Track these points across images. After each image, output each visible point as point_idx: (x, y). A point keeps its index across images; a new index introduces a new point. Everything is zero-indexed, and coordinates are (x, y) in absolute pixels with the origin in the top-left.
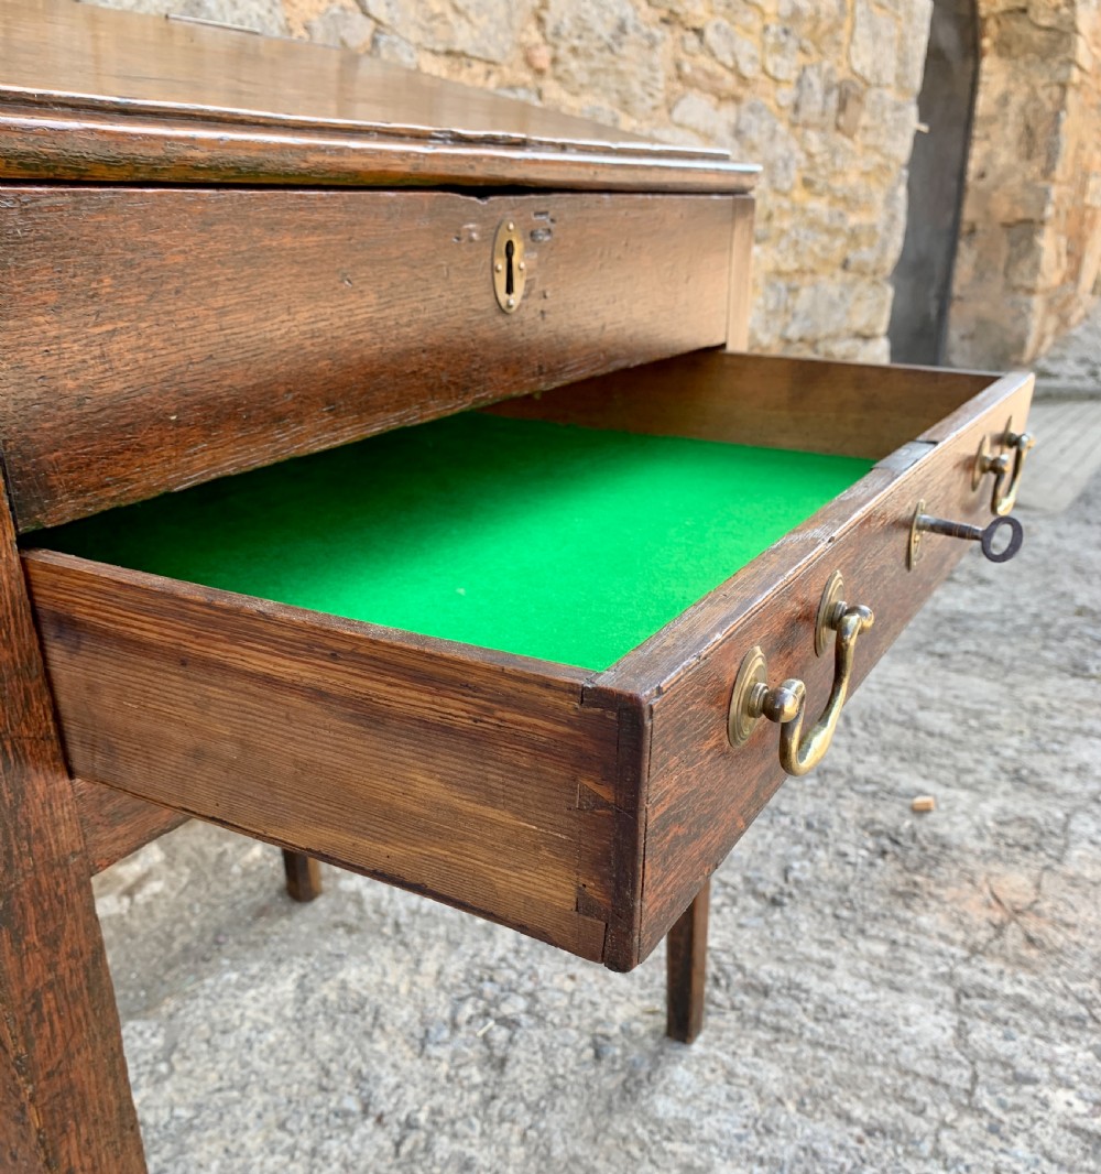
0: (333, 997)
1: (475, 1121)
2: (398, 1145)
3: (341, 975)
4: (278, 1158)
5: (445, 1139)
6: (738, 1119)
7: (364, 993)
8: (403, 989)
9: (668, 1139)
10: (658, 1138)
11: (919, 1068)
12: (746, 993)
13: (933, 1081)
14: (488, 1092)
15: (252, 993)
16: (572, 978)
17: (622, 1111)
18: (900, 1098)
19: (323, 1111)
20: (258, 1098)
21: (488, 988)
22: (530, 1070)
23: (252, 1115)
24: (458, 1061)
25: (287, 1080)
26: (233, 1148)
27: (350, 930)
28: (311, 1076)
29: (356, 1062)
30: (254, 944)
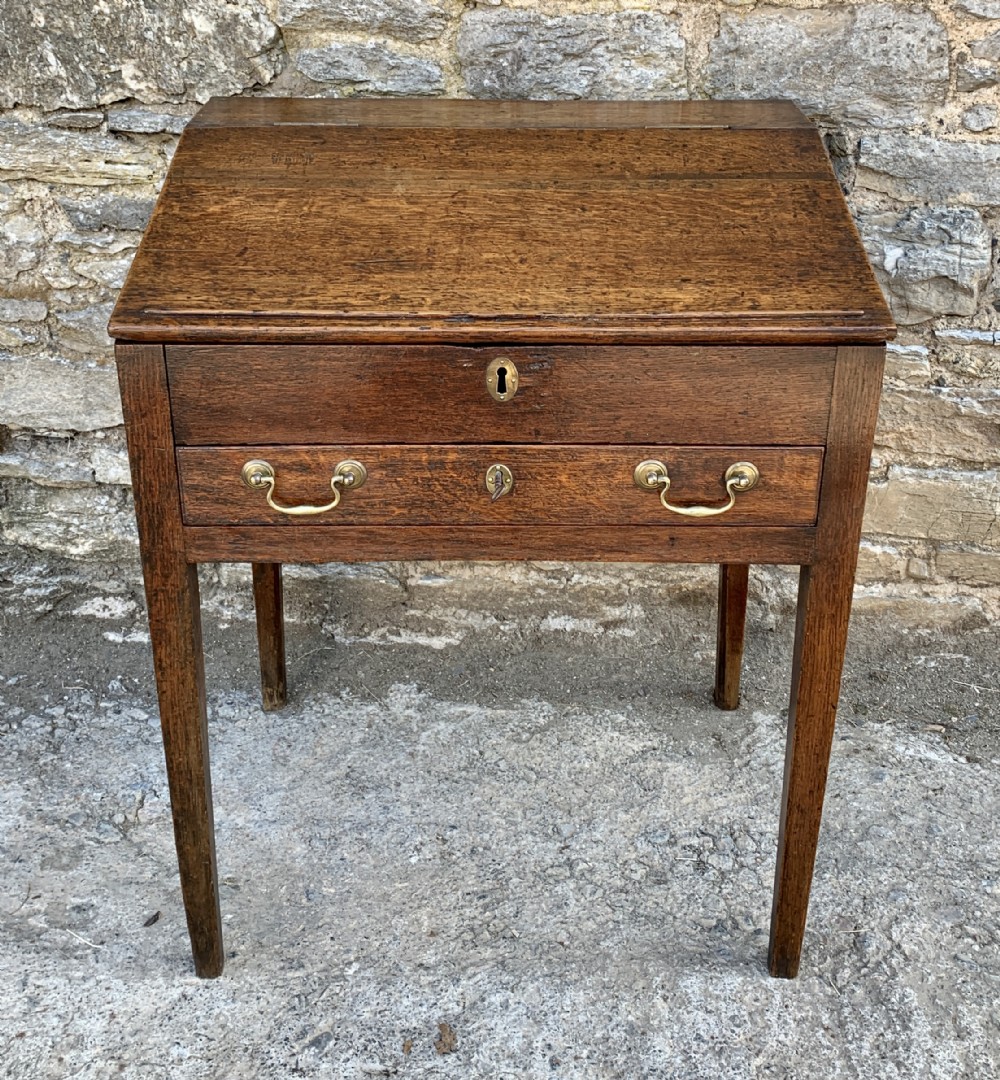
0: (649, 772)
1: (600, 892)
2: (552, 867)
3: (671, 765)
4: (503, 821)
5: (572, 886)
6: (717, 1031)
7: (665, 784)
9: (665, 999)
10: (661, 992)
12: (867, 991)
14: (629, 887)
15: (616, 734)
17: (670, 964)
19: (551, 821)
20: (539, 788)
21: (727, 841)
22: (666, 899)
23: (524, 792)
24: (645, 860)
25: (562, 793)
26: (494, 800)
27: (719, 745)
28: (574, 800)
29: (601, 812)
30: (657, 709)
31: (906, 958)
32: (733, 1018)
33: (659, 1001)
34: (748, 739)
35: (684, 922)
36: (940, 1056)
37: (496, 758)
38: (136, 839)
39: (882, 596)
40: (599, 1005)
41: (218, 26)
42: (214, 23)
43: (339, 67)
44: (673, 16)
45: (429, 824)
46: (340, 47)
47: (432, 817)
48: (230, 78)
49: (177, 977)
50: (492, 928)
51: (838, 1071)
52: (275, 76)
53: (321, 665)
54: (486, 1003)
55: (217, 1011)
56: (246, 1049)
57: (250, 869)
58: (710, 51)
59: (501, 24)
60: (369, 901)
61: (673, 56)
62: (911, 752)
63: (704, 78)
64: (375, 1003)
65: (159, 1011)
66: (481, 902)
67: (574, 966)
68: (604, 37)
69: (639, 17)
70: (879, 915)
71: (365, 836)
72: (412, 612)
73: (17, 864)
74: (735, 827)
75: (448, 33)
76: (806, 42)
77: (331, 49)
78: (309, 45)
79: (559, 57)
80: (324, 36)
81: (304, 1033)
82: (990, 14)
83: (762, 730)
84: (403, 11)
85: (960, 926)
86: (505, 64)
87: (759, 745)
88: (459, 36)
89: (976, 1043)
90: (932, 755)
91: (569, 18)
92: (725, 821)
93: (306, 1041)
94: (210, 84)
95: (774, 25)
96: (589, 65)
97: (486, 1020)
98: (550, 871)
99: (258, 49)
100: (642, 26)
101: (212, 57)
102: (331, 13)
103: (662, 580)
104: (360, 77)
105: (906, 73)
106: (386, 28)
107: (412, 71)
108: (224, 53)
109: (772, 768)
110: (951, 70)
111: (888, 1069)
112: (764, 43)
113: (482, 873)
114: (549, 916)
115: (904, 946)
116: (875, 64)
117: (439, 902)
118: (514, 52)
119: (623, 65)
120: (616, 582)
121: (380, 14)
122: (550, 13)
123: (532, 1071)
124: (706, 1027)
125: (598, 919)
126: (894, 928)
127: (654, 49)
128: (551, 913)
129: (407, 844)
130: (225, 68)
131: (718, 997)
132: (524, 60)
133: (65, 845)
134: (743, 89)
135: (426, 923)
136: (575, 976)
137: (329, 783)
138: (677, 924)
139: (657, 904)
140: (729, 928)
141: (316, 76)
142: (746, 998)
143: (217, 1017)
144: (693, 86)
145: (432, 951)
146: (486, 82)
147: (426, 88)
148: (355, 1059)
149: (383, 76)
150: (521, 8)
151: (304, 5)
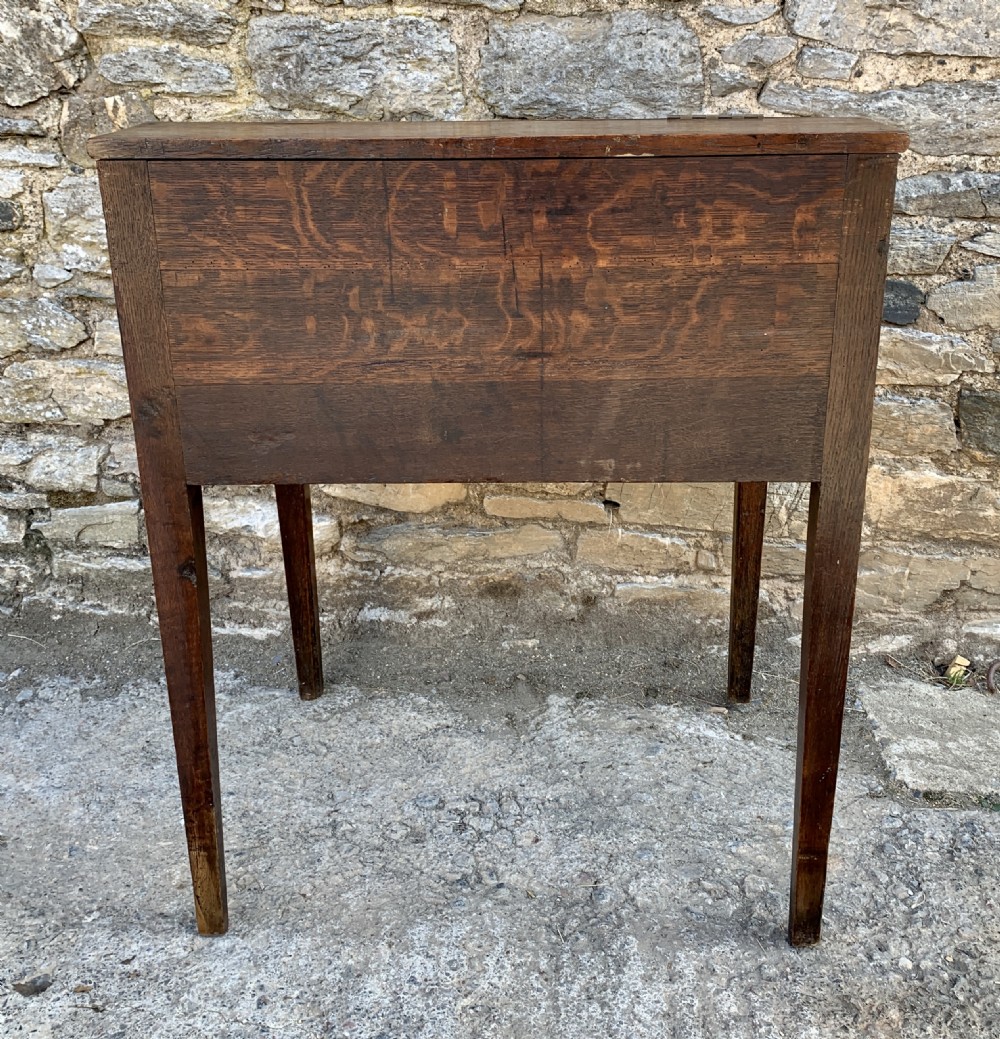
31: (637, 910)
32: (450, 963)
33: (383, 948)
34: (539, 718)
35: (430, 877)
36: (645, 997)
37: (292, 734)
39: (675, 586)
40: (323, 951)
41: (23, 31)
42: (19, 28)
43: (136, 70)
44: (445, 23)
46: (136, 51)
48: (36, 81)
50: (240, 882)
51: (543, 1011)
52: (79, 80)
54: (213, 948)
57: (22, 829)
58: (480, 56)
59: (284, 28)
60: (129, 858)
61: (445, 60)
62: (691, 730)
63: (477, 83)
64: (104, 947)
66: (238, 858)
67: (309, 915)
68: (379, 40)
69: (411, 22)
70: (621, 870)
71: (143, 800)
72: (236, 604)
74: (504, 794)
75: (236, 39)
76: (568, 48)
77: (128, 54)
78: (109, 49)
79: (340, 60)
80: (122, 41)
81: (21, 975)
82: (735, 20)
83: (554, 710)
84: (193, 16)
85: (699, 882)
86: (290, 67)
87: (547, 723)
88: (247, 41)
89: (686, 986)
91: (347, 23)
92: (496, 788)
94: (19, 88)
95: (538, 32)
96: (368, 67)
97: (207, 963)
98: (313, 832)
99: (61, 53)
100: (415, 31)
101: (19, 62)
102: (125, 18)
103: (469, 572)
104: (157, 80)
105: (661, 76)
106: (177, 33)
107: (204, 73)
108: (30, 58)
109: (555, 743)
110: (705, 76)
111: (591, 1009)
112: (530, 49)
114: (300, 871)
115: (638, 899)
116: (631, 68)
118: (298, 55)
119: (399, 68)
120: (426, 573)
121: (170, 19)
122: (330, 18)
123: (237, 1009)
125: (347, 874)
126: (633, 883)
127: (427, 53)
128: (303, 868)
130: (31, 72)
131: (442, 943)
132: (307, 63)
134: (512, 92)
135: (177, 877)
136: (307, 924)
137: (123, 755)
139: (408, 860)
140: (472, 882)
141: (115, 78)
142: (470, 945)
144: (467, 91)
145: (175, 902)
146: (274, 84)
147: (217, 89)
148: (65, 998)
149: (178, 78)
150: (302, 14)
151: (100, 11)
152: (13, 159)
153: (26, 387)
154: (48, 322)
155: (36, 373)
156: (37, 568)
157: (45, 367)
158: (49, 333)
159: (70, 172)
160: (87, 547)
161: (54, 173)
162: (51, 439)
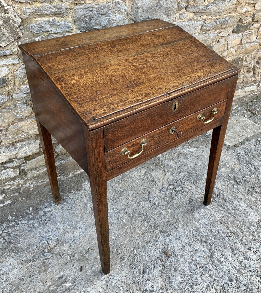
0: (149, 177)
1: (165, 207)
2: (151, 206)
3: (152, 173)
4: (133, 202)
5: (159, 208)
6: (208, 222)
7: (155, 178)
8: (161, 179)
9: (195, 221)
10: (193, 220)
11: (247, 225)
12: (222, 200)
13: (248, 228)
14: (169, 202)
15: (137, 172)
16: (191, 187)
17: (189, 214)
18: (240, 228)
19: (142, 197)
20: (133, 191)
21: (175, 184)
22: (177, 201)
23: (131, 194)
24: (166, 195)
25: (138, 190)
26: (127, 198)
27: (156, 165)
28: (142, 190)
29: (149, 190)
31: (222, 191)
32: (209, 218)
34: (160, 161)
35: (184, 204)
36: (242, 205)
37: (119, 189)
38: (56, 253)
40: (186, 229)
41: (3, 21)
42: (2, 20)
43: (43, 28)
44: (123, 1)
45: (119, 211)
46: (42, 22)
47: (119, 209)
48: (10, 37)
49: (101, 278)
51: (231, 217)
52: (23, 34)
53: (62, 187)
54: (167, 242)
55: (117, 280)
56: (132, 283)
57: (91, 243)
58: (132, 8)
59: (85, 8)
60: (124, 235)
61: (125, 11)
62: (187, 151)
63: (131, 16)
64: (147, 256)
65: (105, 288)
66: (146, 222)
67: (175, 224)
68: (110, 8)
69: (117, 2)
73: (32, 278)
74: (174, 180)
75: (71, 13)
76: (151, 3)
77: (39, 23)
78: (32, 23)
79: (101, 15)
80: (36, 19)
81: (140, 272)
83: (161, 158)
84: (59, 9)
85: (223, 180)
86: (87, 19)
87: (163, 161)
88: (74, 13)
90: (191, 150)
91: (101, 4)
92: (172, 180)
93: (142, 273)
94: (4, 40)
96: (107, 16)
97: (171, 245)
99: (17, 26)
100: (118, 4)
101: (3, 31)
102: (39, 12)
104: (50, 30)
105: (171, 8)
106: (55, 14)
107: (64, 25)
108: (7, 30)
109: (169, 165)
110: (177, 6)
112: (143, 5)
113: (140, 216)
114: (161, 217)
115: (220, 188)
116: (165, 7)
117: (138, 227)
118: (89, 16)
119: (115, 15)
121: (53, 11)
122: (96, 4)
123: (188, 250)
124: (206, 222)
125: (169, 212)
127: (121, 10)
128: (160, 216)
129: (120, 218)
130: (8, 34)
131: (203, 215)
132: (92, 18)
133: (39, 265)
134: (140, 17)
135: (140, 233)
136: (177, 226)
137: (89, 214)
138: (183, 205)
139: (176, 203)
140: (192, 201)
141: (36, 32)
142: (207, 213)
143: (119, 281)
144: (129, 18)
145: (146, 238)
146: (82, 25)
147: (68, 30)
148: (155, 270)
149: (56, 28)
150: (89, 3)
151: (30, 11)
152: (4, 64)
153: (16, 131)
154: (21, 110)
155: (19, 126)
156: (23, 179)
157: (21, 124)
158: (22, 113)
159: (23, 63)
160: (38, 167)
161: (18, 65)
162: (24, 143)
